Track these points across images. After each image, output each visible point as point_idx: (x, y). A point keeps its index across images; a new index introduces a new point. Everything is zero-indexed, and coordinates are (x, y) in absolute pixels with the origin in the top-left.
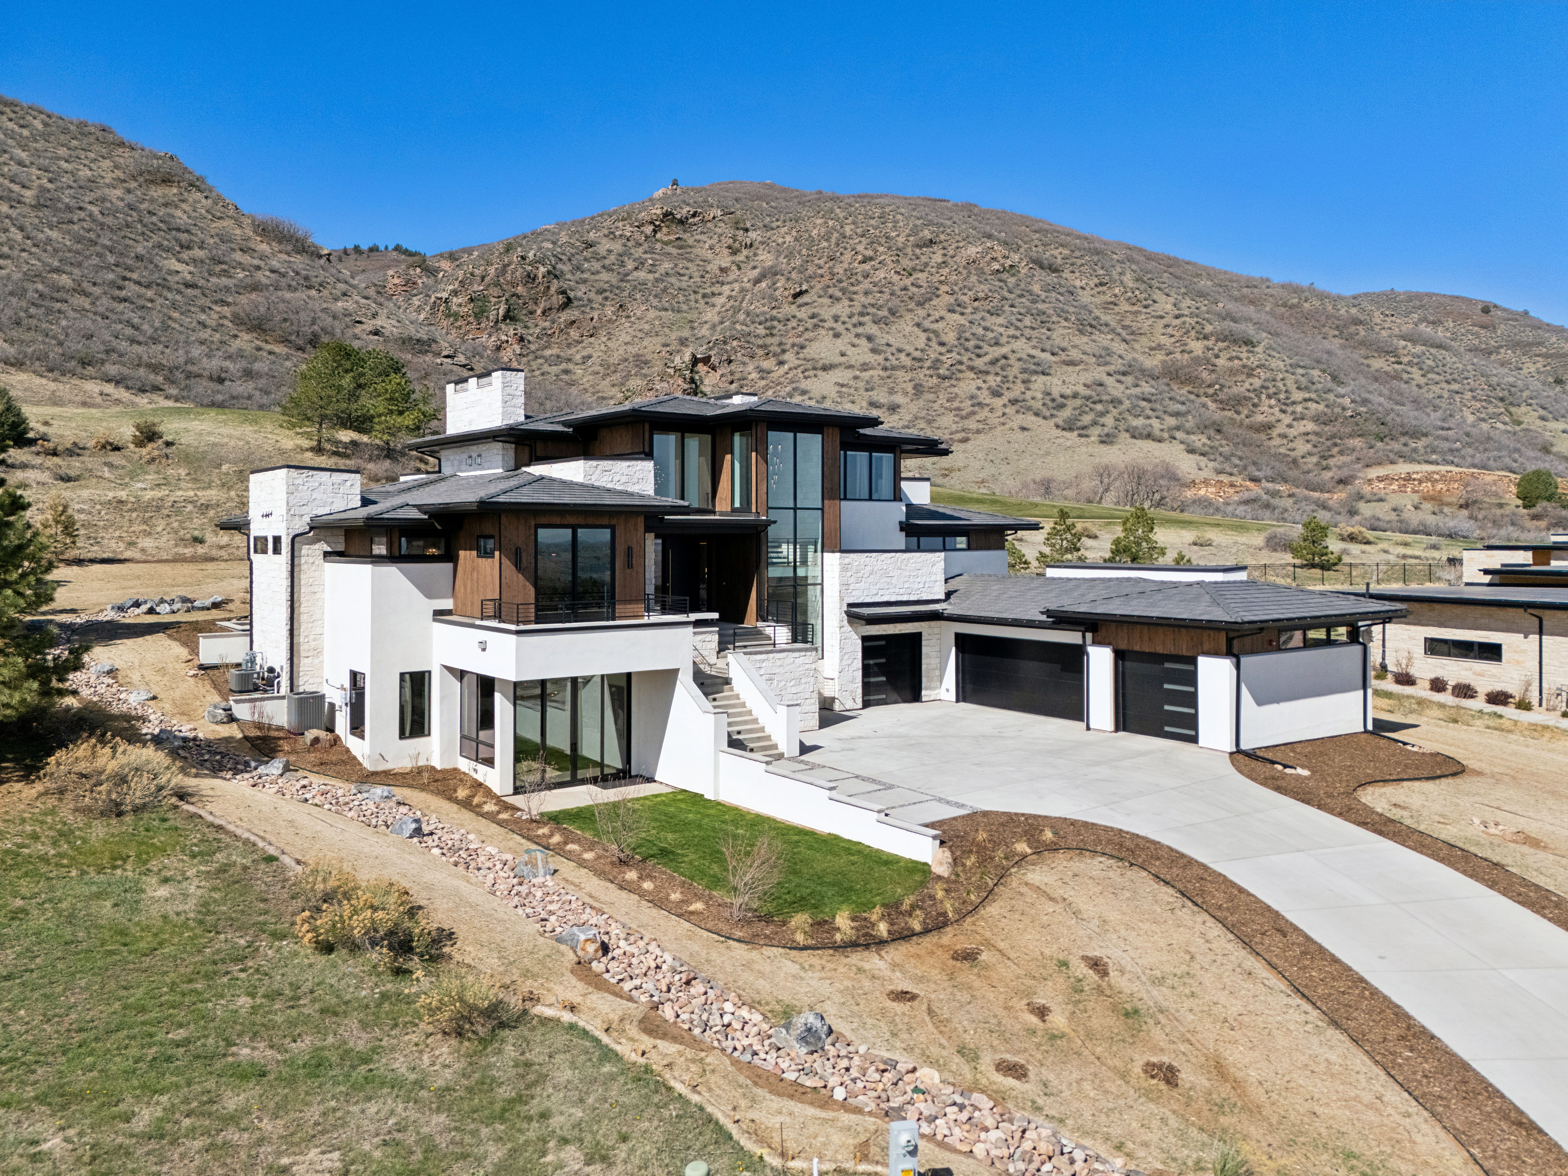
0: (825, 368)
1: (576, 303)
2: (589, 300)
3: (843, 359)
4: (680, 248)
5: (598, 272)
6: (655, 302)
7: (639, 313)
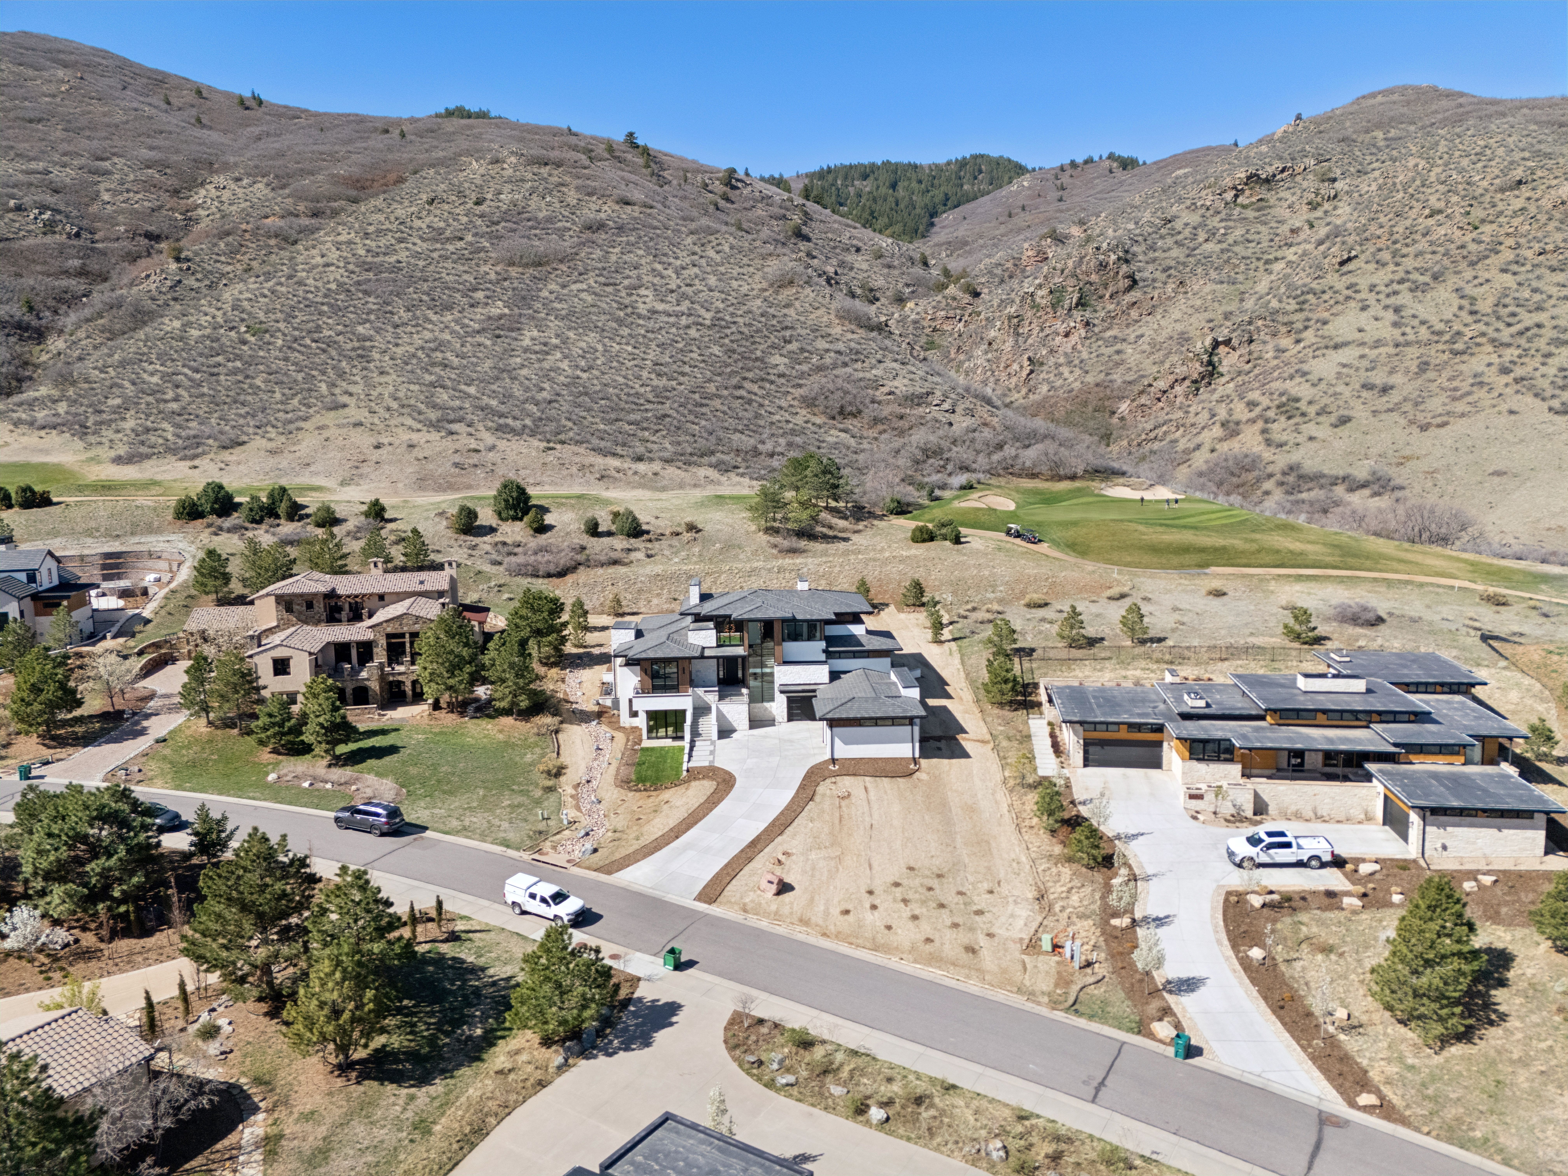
0: (1336, 347)
1: (1141, 284)
2: (1154, 280)
3: (1358, 336)
4: (1259, 210)
5: (1169, 249)
6: (1213, 274)
7: (1196, 288)
